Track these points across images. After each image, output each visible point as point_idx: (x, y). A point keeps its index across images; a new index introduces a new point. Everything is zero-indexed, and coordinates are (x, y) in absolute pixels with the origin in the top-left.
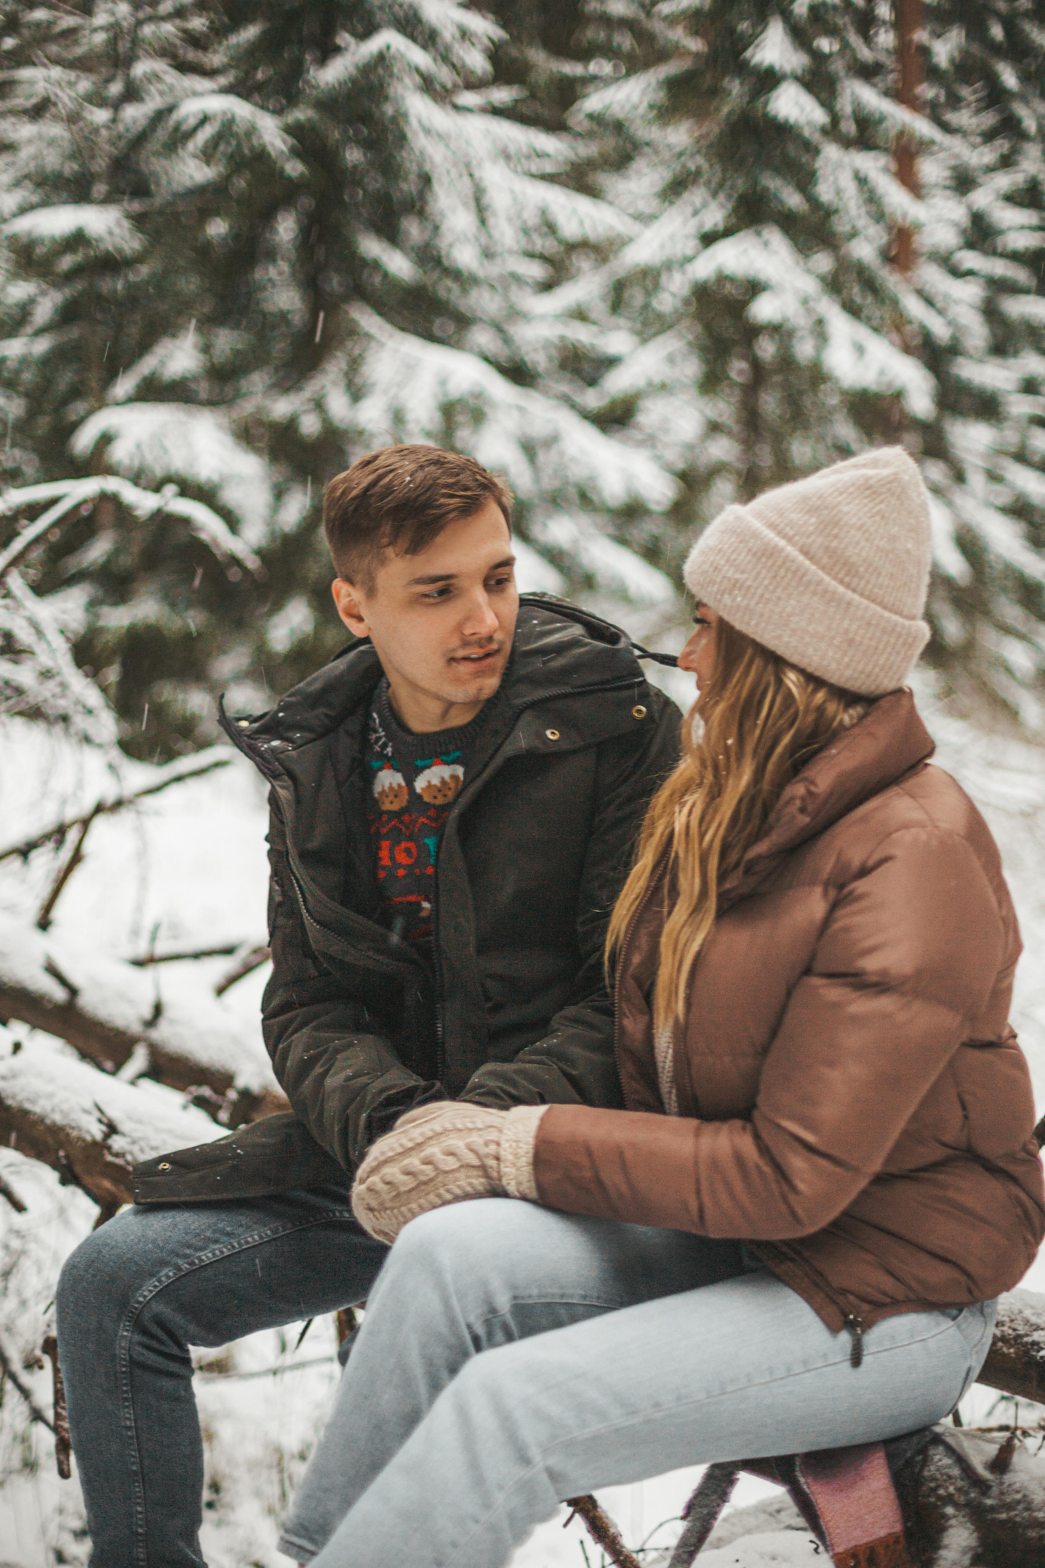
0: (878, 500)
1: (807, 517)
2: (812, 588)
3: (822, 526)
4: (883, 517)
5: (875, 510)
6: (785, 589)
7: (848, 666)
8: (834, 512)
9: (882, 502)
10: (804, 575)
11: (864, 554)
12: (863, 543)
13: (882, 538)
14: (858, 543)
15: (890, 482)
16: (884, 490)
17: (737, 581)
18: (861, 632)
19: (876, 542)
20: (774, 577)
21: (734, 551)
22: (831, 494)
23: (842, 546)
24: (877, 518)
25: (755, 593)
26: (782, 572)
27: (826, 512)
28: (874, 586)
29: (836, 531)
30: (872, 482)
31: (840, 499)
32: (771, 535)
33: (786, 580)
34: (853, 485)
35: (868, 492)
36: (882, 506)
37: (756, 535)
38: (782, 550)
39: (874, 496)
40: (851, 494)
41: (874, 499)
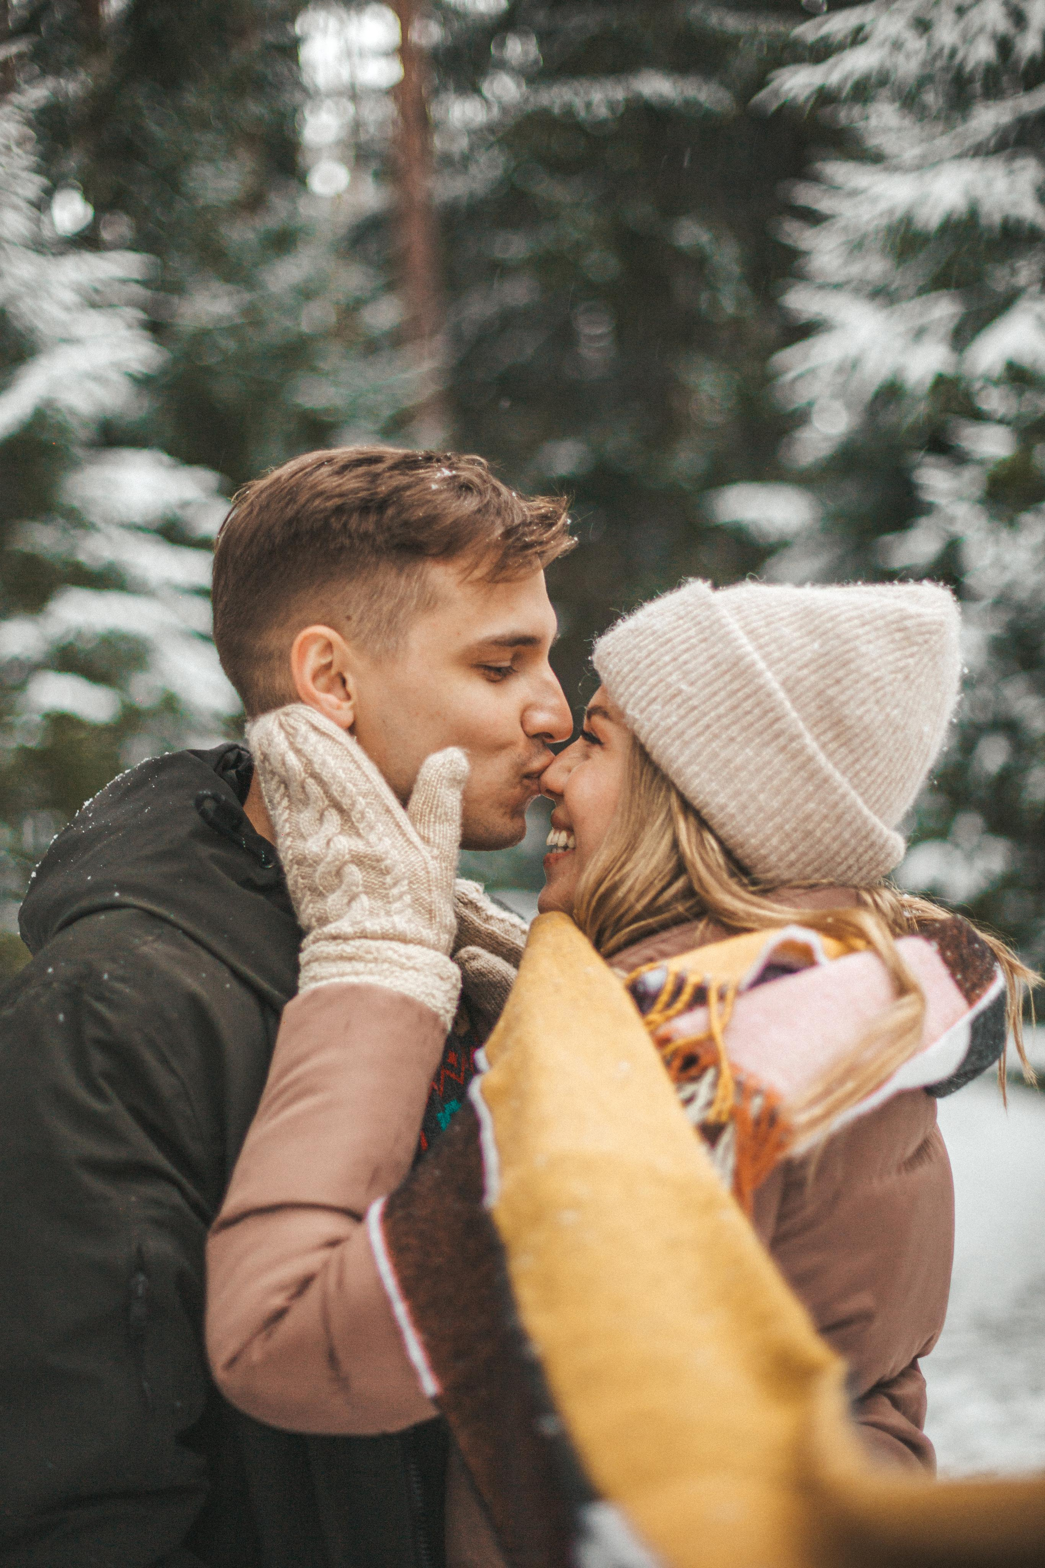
0: (909, 651)
1: (806, 640)
2: (782, 741)
3: (822, 661)
4: (907, 677)
5: (901, 664)
6: (744, 729)
7: (792, 864)
8: (847, 647)
9: (912, 655)
10: (777, 719)
11: (867, 719)
12: (870, 704)
13: (897, 706)
14: (863, 702)
15: (930, 632)
16: (920, 639)
17: (680, 692)
18: (826, 825)
19: (888, 709)
20: (734, 708)
21: (687, 650)
22: (849, 620)
23: (843, 698)
24: (900, 676)
25: (697, 721)
26: (747, 705)
27: (835, 642)
28: (864, 768)
29: (840, 673)
30: (908, 623)
31: (860, 631)
32: (748, 647)
33: (749, 718)
34: (883, 617)
35: (898, 636)
36: (911, 661)
37: (727, 639)
38: (759, 674)
39: (905, 643)
40: (877, 629)
41: (904, 648)
